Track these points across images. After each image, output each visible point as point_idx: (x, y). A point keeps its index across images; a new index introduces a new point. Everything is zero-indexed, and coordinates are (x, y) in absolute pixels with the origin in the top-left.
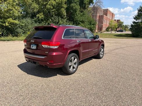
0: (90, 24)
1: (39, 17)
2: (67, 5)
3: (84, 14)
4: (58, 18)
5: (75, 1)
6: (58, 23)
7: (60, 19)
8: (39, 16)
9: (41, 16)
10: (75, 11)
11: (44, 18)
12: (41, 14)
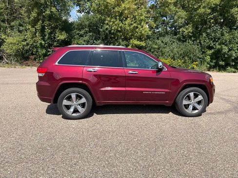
8: (184, 30)
9: (188, 30)
11: (192, 33)
12: (187, 27)
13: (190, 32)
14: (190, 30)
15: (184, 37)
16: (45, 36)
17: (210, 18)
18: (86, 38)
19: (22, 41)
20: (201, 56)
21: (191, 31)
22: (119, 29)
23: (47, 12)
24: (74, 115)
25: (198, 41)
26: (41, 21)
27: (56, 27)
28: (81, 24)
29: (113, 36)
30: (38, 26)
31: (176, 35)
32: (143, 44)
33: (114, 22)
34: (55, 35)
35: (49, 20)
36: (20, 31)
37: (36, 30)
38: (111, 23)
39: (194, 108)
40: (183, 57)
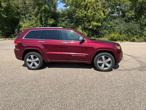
12: (131, 12)
13: (132, 15)
15: (129, 19)
16: (43, 22)
18: (66, 22)
19: (31, 25)
20: (140, 32)
21: (134, 15)
22: (84, 16)
23: (43, 8)
24: (33, 67)
25: (139, 21)
26: (40, 14)
27: (48, 17)
28: (63, 14)
29: (81, 20)
30: (39, 17)
31: (124, 17)
32: (100, 24)
33: (81, 12)
34: (47, 21)
35: (44, 13)
36: (30, 20)
37: (38, 18)
38: (80, 12)
39: (106, 66)
40: (127, 32)
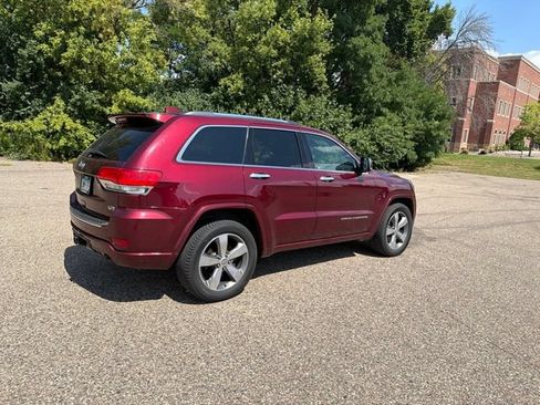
0: (428, 115)
1: (226, 87)
2: (334, 43)
3: (400, 78)
4: (294, 90)
5: (369, 28)
6: (292, 109)
7: (302, 93)
8: (229, 83)
9: (235, 83)
10: (366, 64)
11: (244, 91)
12: (234, 77)
13: (239, 89)
14: (240, 84)
17: (276, 67)
21: (242, 88)
39: (398, 240)
